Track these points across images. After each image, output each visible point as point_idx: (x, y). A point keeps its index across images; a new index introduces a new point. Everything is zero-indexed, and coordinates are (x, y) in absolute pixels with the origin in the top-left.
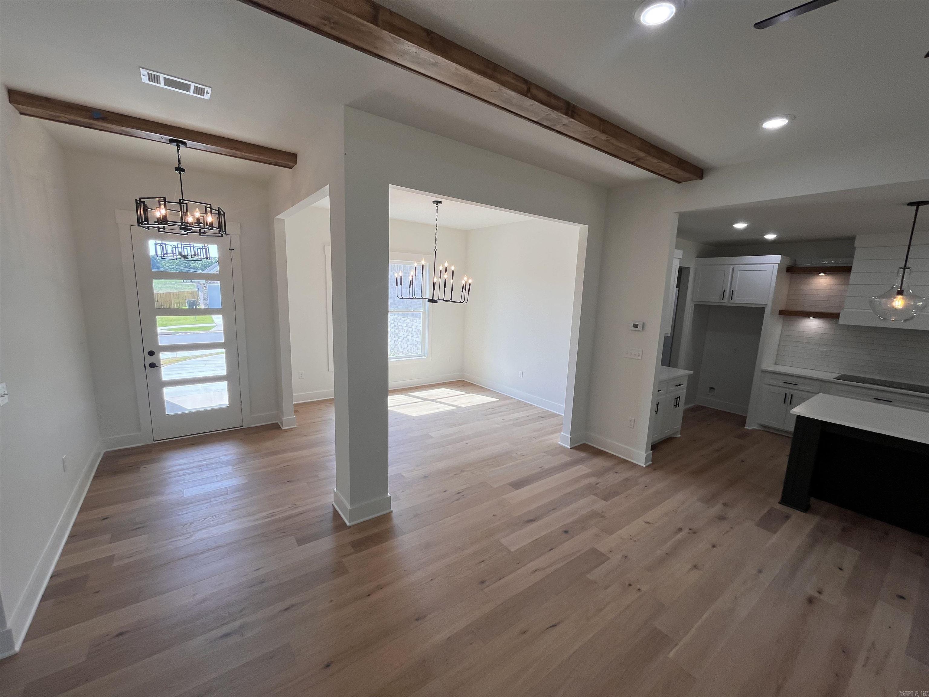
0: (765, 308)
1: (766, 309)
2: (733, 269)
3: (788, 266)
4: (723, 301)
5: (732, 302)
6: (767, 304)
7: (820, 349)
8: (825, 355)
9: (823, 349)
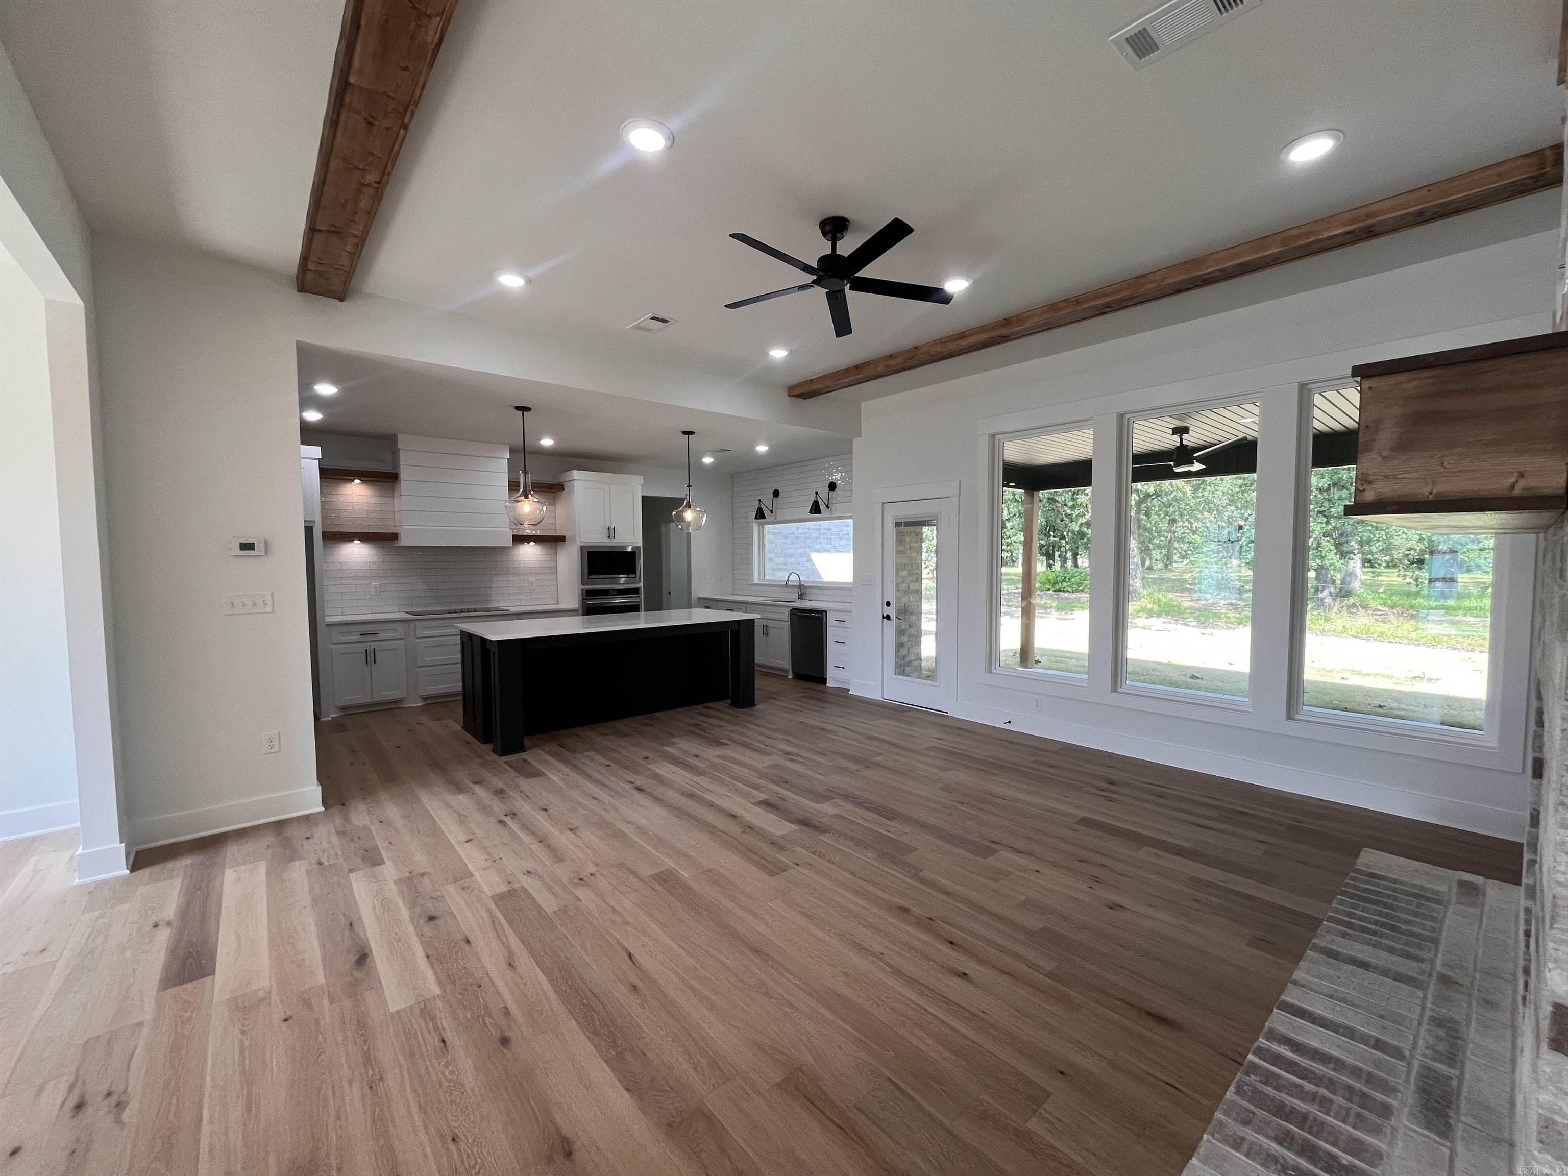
6: (315, 521)
7: (372, 584)
8: (380, 592)
9: (375, 583)
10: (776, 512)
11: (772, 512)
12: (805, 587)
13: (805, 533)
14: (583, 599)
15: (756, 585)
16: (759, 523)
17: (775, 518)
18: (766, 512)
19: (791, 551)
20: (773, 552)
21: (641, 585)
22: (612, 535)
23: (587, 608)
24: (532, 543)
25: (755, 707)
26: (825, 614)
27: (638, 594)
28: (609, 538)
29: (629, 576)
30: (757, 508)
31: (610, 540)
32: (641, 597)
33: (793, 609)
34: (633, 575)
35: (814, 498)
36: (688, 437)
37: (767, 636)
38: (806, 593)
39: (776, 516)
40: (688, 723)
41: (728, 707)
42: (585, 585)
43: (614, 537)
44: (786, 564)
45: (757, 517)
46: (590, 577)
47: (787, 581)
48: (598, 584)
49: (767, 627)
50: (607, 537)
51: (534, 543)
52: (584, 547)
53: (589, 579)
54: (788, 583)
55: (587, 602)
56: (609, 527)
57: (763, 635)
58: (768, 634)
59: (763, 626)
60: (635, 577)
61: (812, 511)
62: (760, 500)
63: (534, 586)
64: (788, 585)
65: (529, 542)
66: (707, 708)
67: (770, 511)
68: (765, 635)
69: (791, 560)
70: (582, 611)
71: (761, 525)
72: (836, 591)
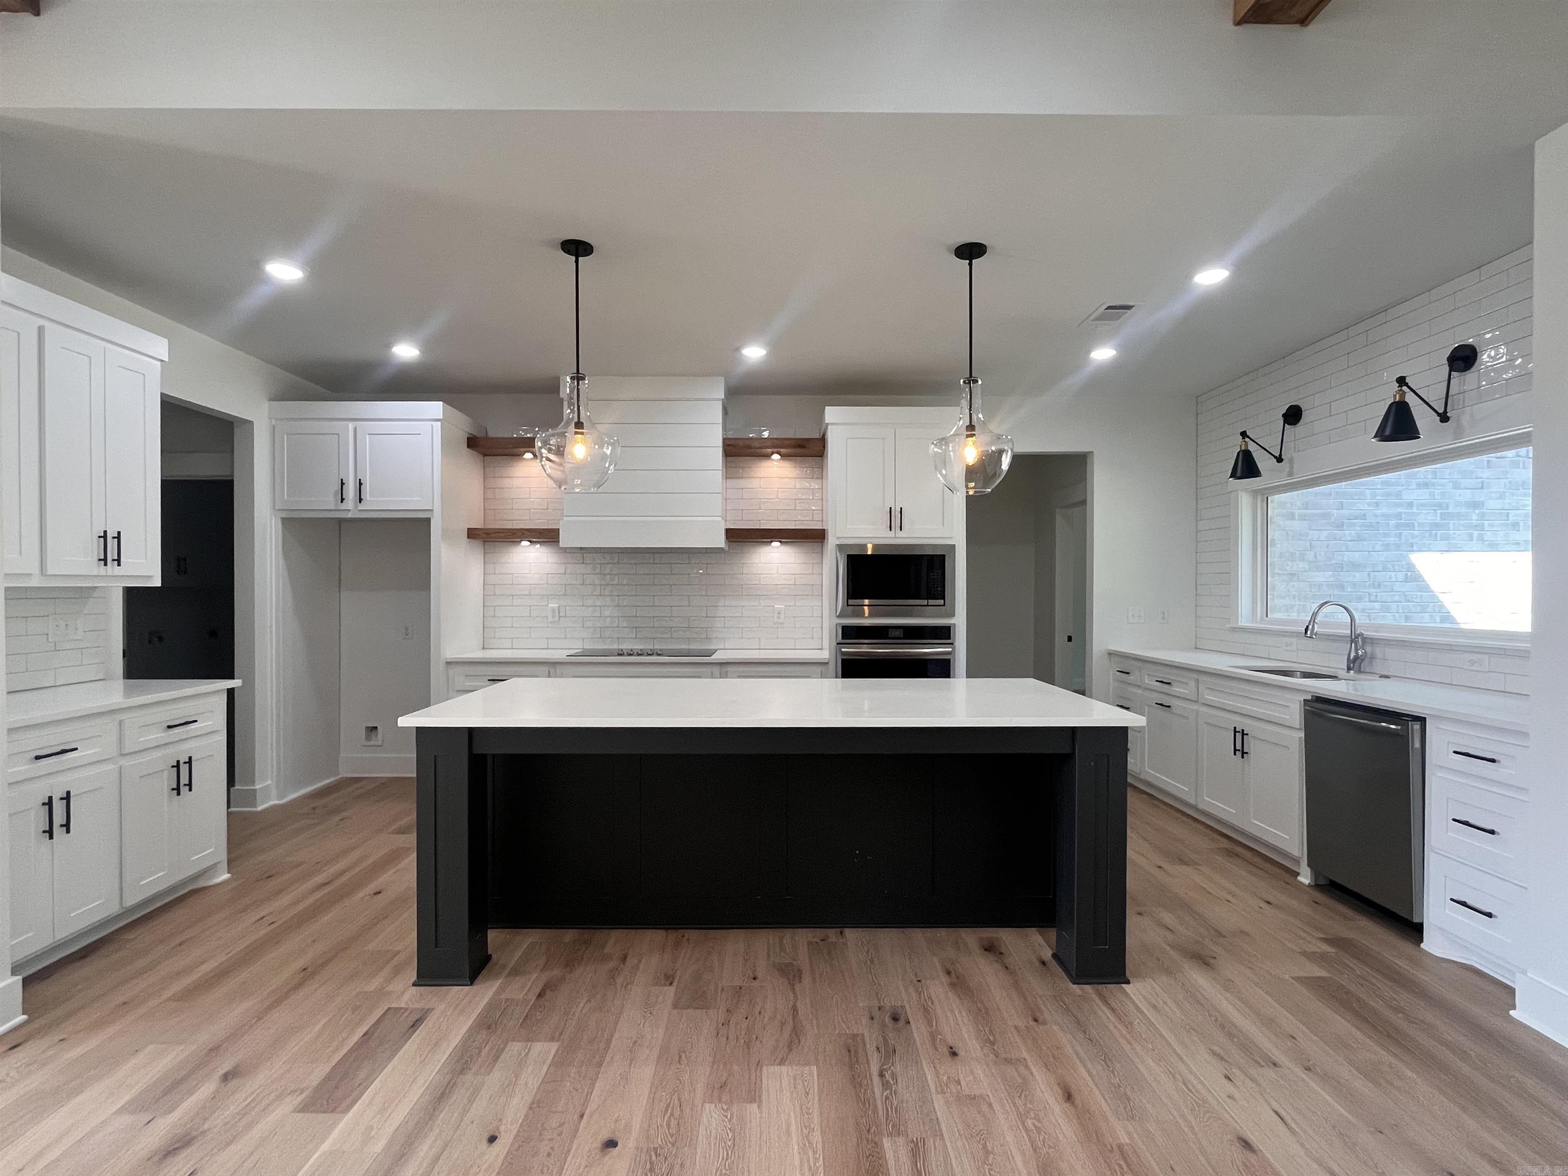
0: (430, 519)
1: (432, 520)
2: (355, 429)
3: (469, 436)
4: (343, 506)
5: (362, 507)
6: (432, 510)
7: (549, 605)
8: (560, 617)
9: (553, 605)
10: (1291, 461)
12: (1372, 641)
13: (1399, 516)
14: (838, 644)
15: (1243, 630)
16: (1255, 493)
17: (1290, 474)
18: (1263, 461)
19: (1357, 557)
20: (1302, 559)
21: (959, 622)
22: (896, 523)
23: (843, 660)
24: (776, 544)
25: (1124, 985)
26: (1417, 726)
27: (950, 639)
28: (891, 530)
29: (931, 602)
30: (1238, 453)
31: (892, 534)
32: (956, 644)
33: (1319, 700)
34: (942, 602)
35: (1395, 396)
36: (970, 265)
37: (1243, 757)
38: (1373, 657)
39: (1291, 468)
40: (888, 1003)
41: (1044, 963)
42: (840, 616)
43: (901, 527)
44: (1342, 587)
45: (1239, 474)
46: (851, 602)
47: (1310, 622)
48: (871, 615)
49: (1243, 734)
50: (887, 527)
51: (779, 544)
52: (841, 547)
53: (848, 605)
54: (1310, 627)
55: (843, 650)
56: (891, 508)
57: (1235, 754)
58: (1247, 753)
59: (1235, 732)
60: (944, 605)
61: (1388, 432)
62: (1244, 434)
63: (782, 616)
64: (1311, 633)
65: (772, 542)
66: (986, 950)
67: (1275, 457)
68: (1239, 754)
69: (1355, 576)
70: (835, 665)
71: (1263, 494)
72: (1475, 657)
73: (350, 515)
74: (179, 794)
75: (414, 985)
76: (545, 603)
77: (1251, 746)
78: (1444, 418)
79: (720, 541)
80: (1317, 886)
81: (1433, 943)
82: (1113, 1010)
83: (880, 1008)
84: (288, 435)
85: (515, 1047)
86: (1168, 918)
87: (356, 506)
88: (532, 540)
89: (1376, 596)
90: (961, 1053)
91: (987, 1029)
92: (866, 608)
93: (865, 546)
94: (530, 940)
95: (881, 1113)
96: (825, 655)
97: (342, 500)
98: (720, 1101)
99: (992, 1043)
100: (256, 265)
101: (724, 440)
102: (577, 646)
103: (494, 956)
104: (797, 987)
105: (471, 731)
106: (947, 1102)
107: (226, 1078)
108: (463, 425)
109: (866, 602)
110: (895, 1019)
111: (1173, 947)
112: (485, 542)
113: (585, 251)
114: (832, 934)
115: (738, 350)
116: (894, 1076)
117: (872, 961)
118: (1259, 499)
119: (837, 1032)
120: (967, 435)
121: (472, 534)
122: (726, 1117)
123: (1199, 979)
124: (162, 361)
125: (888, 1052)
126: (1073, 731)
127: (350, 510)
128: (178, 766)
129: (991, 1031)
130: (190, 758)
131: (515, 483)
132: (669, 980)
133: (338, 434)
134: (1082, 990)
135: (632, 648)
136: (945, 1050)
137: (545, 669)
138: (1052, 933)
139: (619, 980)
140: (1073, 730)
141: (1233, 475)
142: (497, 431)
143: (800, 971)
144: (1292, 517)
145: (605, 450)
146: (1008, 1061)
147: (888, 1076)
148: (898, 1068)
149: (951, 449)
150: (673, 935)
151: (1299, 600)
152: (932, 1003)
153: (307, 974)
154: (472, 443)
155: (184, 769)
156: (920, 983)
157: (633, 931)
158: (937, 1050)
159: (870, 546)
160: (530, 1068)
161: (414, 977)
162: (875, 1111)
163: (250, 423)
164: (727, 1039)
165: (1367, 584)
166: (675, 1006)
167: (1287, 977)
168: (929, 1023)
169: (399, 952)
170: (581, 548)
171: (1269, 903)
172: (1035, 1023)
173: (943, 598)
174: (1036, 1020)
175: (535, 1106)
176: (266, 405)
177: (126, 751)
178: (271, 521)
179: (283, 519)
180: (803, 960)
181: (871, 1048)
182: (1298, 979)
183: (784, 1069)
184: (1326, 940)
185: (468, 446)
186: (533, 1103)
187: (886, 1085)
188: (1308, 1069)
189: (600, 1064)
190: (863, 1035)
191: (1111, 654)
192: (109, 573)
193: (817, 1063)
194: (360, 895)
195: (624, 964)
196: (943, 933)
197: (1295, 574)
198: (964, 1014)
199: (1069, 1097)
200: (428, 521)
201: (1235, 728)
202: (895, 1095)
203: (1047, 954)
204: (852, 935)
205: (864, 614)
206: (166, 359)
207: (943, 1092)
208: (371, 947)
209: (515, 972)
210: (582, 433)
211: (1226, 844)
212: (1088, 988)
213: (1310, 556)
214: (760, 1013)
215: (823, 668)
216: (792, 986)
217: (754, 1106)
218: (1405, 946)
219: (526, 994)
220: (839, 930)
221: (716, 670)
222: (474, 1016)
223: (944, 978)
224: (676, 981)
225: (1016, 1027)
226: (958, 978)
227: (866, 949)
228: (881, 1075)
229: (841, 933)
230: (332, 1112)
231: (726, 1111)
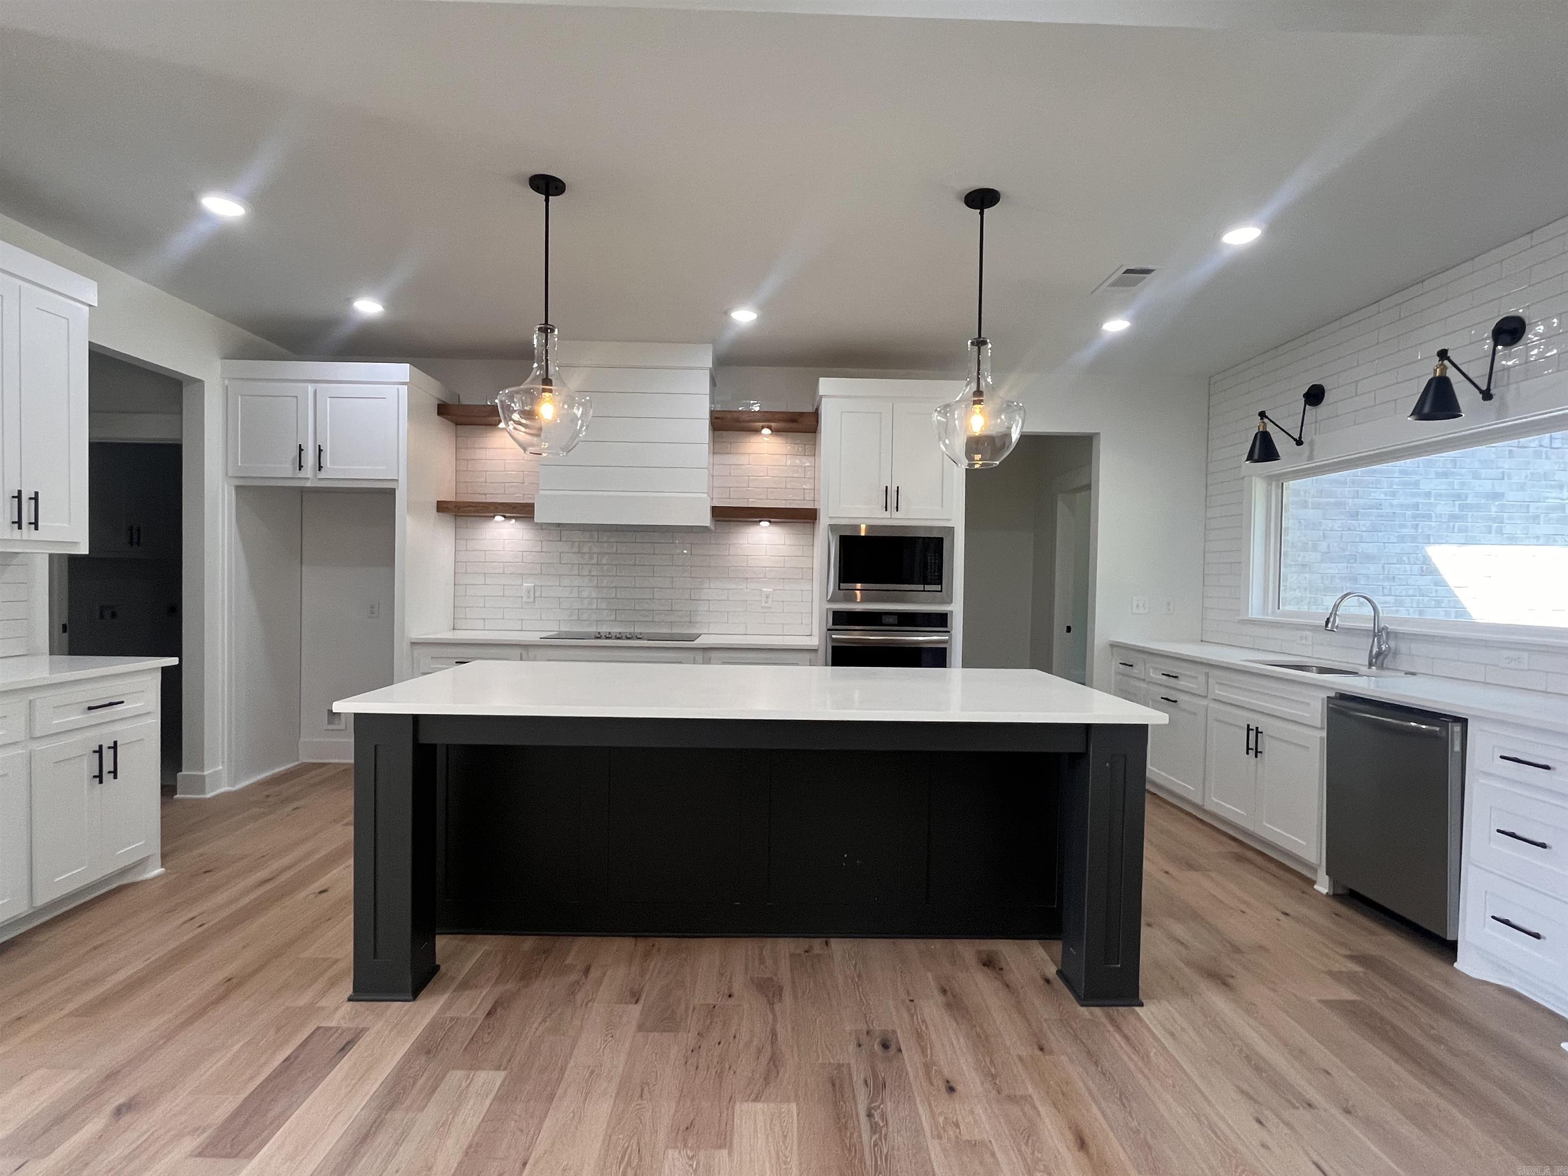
0: (394, 489)
1: (398, 491)
2: (315, 392)
3: (440, 403)
4: (301, 475)
5: (322, 475)
6: (397, 480)
7: (525, 585)
8: (535, 598)
9: (528, 585)
10: (1312, 444)
11: (1299, 442)
12: (1396, 635)
13: (1416, 506)
14: (828, 630)
15: (1253, 622)
16: (1270, 479)
17: (1310, 458)
18: (1281, 442)
19: (1371, 548)
20: (1315, 548)
21: (956, 609)
22: (892, 502)
23: (833, 647)
24: (765, 524)
25: (1137, 1009)
26: (1457, 728)
27: (946, 627)
28: (886, 510)
29: (928, 587)
30: (1256, 434)
31: (887, 514)
32: (952, 632)
33: (1343, 697)
34: (938, 588)
35: (1435, 371)
36: (982, 214)
37: (1256, 756)
38: (1396, 653)
39: (1312, 451)
40: (877, 1027)
41: (1048, 981)
42: (831, 601)
43: (897, 507)
44: (1355, 580)
45: (1256, 457)
46: (843, 586)
47: (1331, 614)
48: (863, 600)
49: (1257, 732)
50: (882, 507)
51: (768, 523)
52: (833, 528)
53: (839, 589)
54: (1332, 619)
55: (833, 636)
56: (887, 487)
57: (1248, 753)
58: (1261, 752)
59: (1249, 729)
60: (941, 591)
61: (1426, 409)
62: (1262, 415)
63: (770, 600)
64: (1333, 626)
65: (760, 521)
66: (984, 965)
67: (1295, 439)
68: (1252, 753)
69: (1369, 568)
70: (825, 653)
71: (1278, 480)
72: (1512, 654)
73: (308, 484)
74: (101, 782)
75: (350, 1000)
76: (519, 582)
77: (1266, 744)
78: (1487, 395)
79: (705, 519)
80: (1335, 896)
81: (1466, 963)
82: (1126, 1038)
83: (868, 1033)
84: (242, 395)
85: (456, 1076)
86: (1179, 930)
87: (315, 476)
88: (507, 515)
89: (1390, 589)
90: (959, 1088)
91: (987, 1060)
92: (858, 592)
93: (858, 527)
94: (486, 947)
95: (868, 1163)
96: (814, 641)
97: (300, 467)
98: (685, 1146)
99: (994, 1077)
100: (192, 197)
101: (712, 412)
102: (553, 628)
103: (443, 968)
104: (777, 1007)
105: (416, 718)
106: (944, 1150)
107: (119, 1112)
108: (432, 390)
109: (859, 586)
110: (885, 1046)
111: (1187, 964)
112: (456, 516)
113: (557, 188)
114: (817, 944)
115: (726, 313)
116: (883, 1116)
117: (859, 976)
118: (1274, 483)
119: (820, 1061)
120: (974, 401)
121: (442, 507)
122: (691, 1166)
123: (1217, 1000)
124: (90, 306)
125: (877, 1087)
126: (1087, 729)
127: (308, 479)
128: (100, 751)
129: (992, 1061)
130: (115, 743)
131: (490, 454)
132: (635, 997)
133: (297, 397)
134: (1091, 1013)
135: (609, 631)
136: (943, 1088)
137: (517, 651)
138: (1057, 947)
139: (579, 997)
140: (1088, 727)
141: (1250, 458)
142: (471, 397)
143: (781, 989)
144: (1305, 505)
145: (575, 411)
146: (1012, 1099)
147: (877, 1118)
148: (889, 1106)
149: (956, 416)
150: (642, 945)
151: (1310, 592)
152: (927, 1027)
153: (232, 985)
154: (443, 410)
155: (108, 755)
156: (912, 1004)
157: (599, 939)
158: (932, 1084)
159: (863, 527)
160: (471, 1103)
161: (350, 991)
162: (862, 1160)
163: (200, 382)
164: (697, 1068)
165: (1381, 577)
166: (641, 1027)
167: (1313, 999)
168: (923, 1051)
169: (337, 961)
170: (559, 525)
171: (1287, 914)
172: (1040, 1053)
173: (941, 584)
174: (1041, 1049)
175: (472, 1151)
176: (218, 364)
177: (38, 734)
178: (223, 486)
179: (238, 488)
180: (784, 975)
181: (858, 1078)
182: (1326, 1003)
183: (759, 1106)
184: (1352, 958)
185: (439, 413)
186: (470, 1146)
187: (874, 1129)
188: (1347, 1112)
189: (551, 1097)
190: (849, 1065)
191: (1113, 646)
192: (25, 538)
193: (797, 1099)
194: (303, 894)
195: (586, 977)
196: (937, 945)
197: (1307, 565)
198: (962, 1040)
199: (1082, 1144)
200: (392, 492)
201: (1248, 726)
202: (886, 1139)
203: (1051, 970)
204: (838, 946)
205: (856, 598)
206: (96, 305)
207: (939, 1137)
208: (306, 954)
209: (465, 985)
210: (550, 391)
211: (1236, 848)
212: (1097, 1011)
213: (1323, 546)
214: (735, 1037)
215: (812, 655)
216: (771, 1004)
217: (725, 1152)
218: (1437, 965)
219: (474, 1013)
220: (824, 939)
221: (699, 656)
222: (413, 1039)
223: (939, 998)
224: (643, 998)
225: (1020, 1058)
226: (954, 997)
227: (854, 962)
228: (870, 1115)
229: (827, 943)
230: (234, 1157)
231: (691, 1158)
